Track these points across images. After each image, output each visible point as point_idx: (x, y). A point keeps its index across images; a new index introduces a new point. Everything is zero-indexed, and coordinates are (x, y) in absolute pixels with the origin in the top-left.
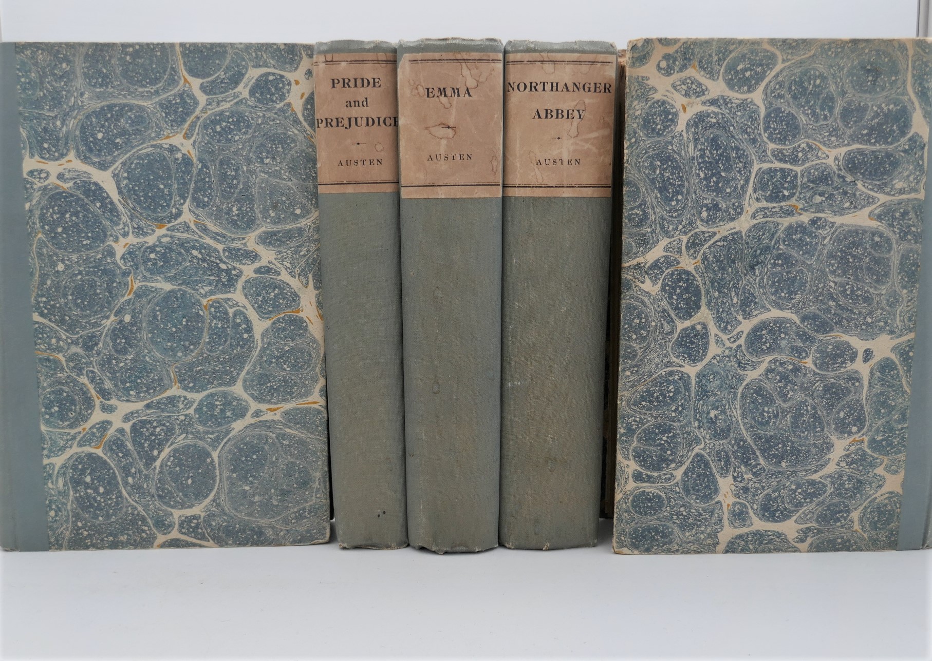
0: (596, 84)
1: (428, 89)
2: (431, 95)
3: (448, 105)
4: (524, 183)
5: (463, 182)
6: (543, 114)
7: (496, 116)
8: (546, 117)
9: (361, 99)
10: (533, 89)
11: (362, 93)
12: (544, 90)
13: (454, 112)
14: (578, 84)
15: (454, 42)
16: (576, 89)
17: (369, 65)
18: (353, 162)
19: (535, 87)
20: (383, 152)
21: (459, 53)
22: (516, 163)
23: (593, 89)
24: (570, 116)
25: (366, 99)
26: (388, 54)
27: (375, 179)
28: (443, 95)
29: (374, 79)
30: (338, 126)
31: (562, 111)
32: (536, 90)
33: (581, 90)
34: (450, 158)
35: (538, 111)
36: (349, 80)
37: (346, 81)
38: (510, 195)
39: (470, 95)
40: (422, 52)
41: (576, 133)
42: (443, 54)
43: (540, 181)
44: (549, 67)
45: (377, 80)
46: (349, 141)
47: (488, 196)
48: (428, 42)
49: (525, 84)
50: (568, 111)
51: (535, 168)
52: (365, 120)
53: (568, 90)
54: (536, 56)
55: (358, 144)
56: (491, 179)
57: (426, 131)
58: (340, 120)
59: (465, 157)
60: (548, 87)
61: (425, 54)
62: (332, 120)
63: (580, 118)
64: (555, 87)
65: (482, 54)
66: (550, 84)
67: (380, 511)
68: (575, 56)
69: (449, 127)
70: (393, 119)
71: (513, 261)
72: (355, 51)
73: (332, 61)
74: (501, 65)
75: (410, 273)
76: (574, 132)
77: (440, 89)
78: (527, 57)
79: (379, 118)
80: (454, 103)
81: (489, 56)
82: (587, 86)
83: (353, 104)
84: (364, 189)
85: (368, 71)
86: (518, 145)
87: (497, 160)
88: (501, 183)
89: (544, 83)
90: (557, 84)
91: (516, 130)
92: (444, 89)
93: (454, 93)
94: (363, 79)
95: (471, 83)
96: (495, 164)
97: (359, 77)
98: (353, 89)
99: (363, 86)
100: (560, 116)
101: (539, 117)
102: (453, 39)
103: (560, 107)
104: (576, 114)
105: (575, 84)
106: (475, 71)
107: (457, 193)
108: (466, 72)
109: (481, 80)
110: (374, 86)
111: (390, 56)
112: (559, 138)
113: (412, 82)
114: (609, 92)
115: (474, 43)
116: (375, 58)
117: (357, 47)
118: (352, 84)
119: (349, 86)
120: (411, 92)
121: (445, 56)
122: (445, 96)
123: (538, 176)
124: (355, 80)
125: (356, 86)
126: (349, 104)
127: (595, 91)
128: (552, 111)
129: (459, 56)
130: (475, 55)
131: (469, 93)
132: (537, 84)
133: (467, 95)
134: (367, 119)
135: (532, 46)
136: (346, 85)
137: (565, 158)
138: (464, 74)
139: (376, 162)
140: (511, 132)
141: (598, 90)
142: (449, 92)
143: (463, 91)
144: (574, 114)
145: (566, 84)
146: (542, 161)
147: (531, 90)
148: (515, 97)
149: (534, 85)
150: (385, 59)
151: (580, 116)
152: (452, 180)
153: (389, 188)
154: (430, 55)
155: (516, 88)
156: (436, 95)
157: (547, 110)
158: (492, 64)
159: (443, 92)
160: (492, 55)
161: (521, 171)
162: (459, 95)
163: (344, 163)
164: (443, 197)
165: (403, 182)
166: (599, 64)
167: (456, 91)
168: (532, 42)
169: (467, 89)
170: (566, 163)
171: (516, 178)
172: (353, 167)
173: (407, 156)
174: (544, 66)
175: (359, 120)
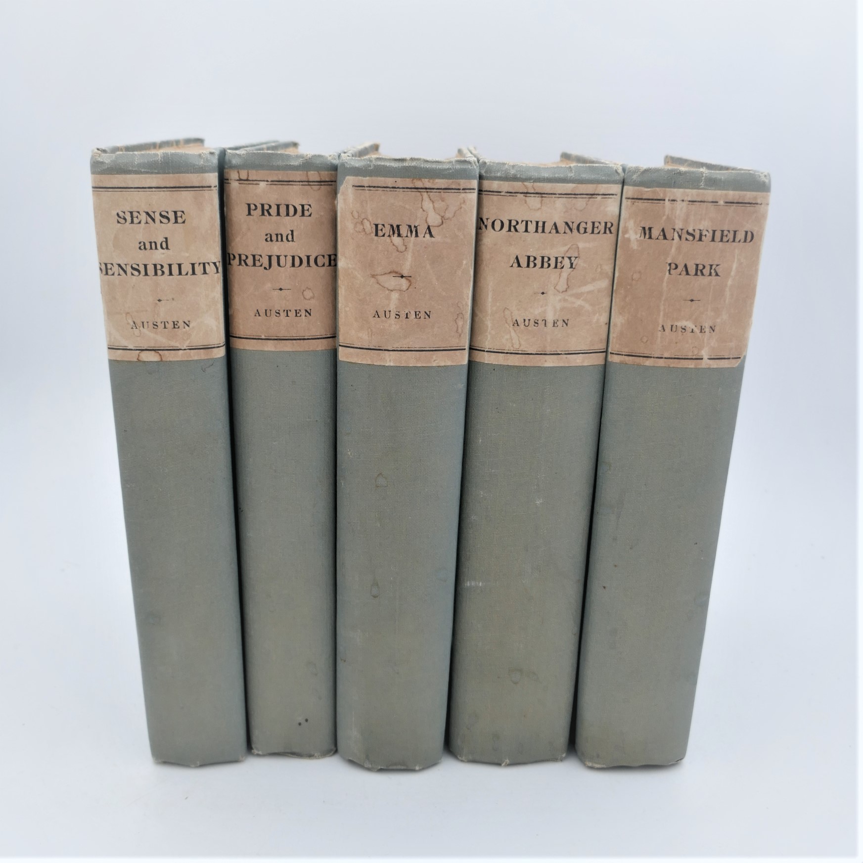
0: (593, 223)
1: (377, 226)
2: (380, 233)
3: (402, 248)
4: (496, 347)
5: (417, 346)
6: (523, 262)
7: (464, 262)
8: (528, 266)
9: (285, 232)
10: (512, 229)
11: (286, 224)
12: (526, 231)
13: (409, 256)
14: (570, 224)
15: (414, 164)
16: (568, 231)
17: (296, 188)
18: (273, 312)
19: (515, 227)
20: (315, 300)
21: (420, 179)
22: (488, 322)
23: (589, 230)
24: (559, 264)
25: (292, 231)
26: (322, 173)
27: (302, 334)
28: (396, 235)
29: (303, 206)
30: (254, 265)
31: (549, 259)
32: (516, 230)
33: (575, 231)
34: (403, 316)
35: (517, 258)
36: (270, 207)
37: (266, 207)
38: (477, 360)
39: (431, 236)
40: (371, 176)
41: (566, 286)
42: (399, 180)
43: (516, 346)
44: (534, 201)
45: (306, 207)
46: (268, 286)
47: (449, 363)
48: (379, 163)
49: (502, 223)
50: (557, 258)
51: (511, 329)
52: (290, 259)
53: (557, 232)
54: (518, 186)
55: (281, 289)
56: (454, 342)
57: (373, 280)
58: (257, 258)
59: (422, 315)
60: (532, 227)
61: (374, 178)
62: (247, 257)
63: (571, 267)
64: (540, 227)
65: (451, 181)
66: (534, 224)
67: (301, 719)
68: (569, 187)
69: (402, 277)
70: (327, 257)
71: (479, 441)
72: (278, 168)
73: (247, 180)
74: (474, 196)
75: (347, 452)
76: (562, 285)
77: (392, 226)
78: (505, 186)
79: (308, 257)
80: (411, 245)
81: (459, 184)
82: (583, 225)
83: (274, 238)
84: (288, 347)
85: (296, 196)
86: (490, 300)
87: (463, 318)
88: (467, 347)
89: (527, 222)
90: (544, 223)
91: (490, 282)
92: (398, 226)
93: (411, 232)
94: (288, 206)
95: (434, 219)
96: (460, 323)
97: (283, 202)
98: (274, 218)
99: (288, 215)
100: (546, 265)
101: (519, 266)
102: (412, 159)
103: (546, 253)
104: (567, 262)
105: (567, 223)
106: (439, 205)
107: (411, 360)
108: (427, 205)
109: (448, 215)
110: (303, 215)
111: (325, 175)
112: (543, 293)
113: (356, 214)
114: (611, 232)
115: (440, 166)
116: (305, 179)
117: (280, 163)
118: (273, 211)
119: (270, 214)
120: (355, 227)
121: (400, 182)
122: (399, 235)
123: (513, 339)
124: (278, 206)
125: (278, 214)
126: (269, 238)
127: (593, 232)
128: (535, 259)
129: (419, 184)
130: (441, 183)
131: (430, 233)
132: (517, 223)
133: (428, 236)
134: (293, 257)
135: (513, 172)
136: (266, 213)
137: (550, 318)
138: (424, 208)
139: (303, 313)
140: (482, 283)
141: (596, 231)
142: (404, 231)
143: (422, 230)
144: (564, 263)
145: (555, 224)
146: (520, 321)
147: (510, 230)
148: (490, 237)
149: (514, 223)
150: (319, 180)
151: (572, 264)
152: (404, 344)
153: (321, 346)
154: (380, 181)
155: (490, 227)
156: (387, 234)
157: (529, 257)
158: (463, 195)
159: (396, 230)
160: (463, 183)
161: (493, 332)
162: (417, 236)
163: (262, 312)
164: (392, 364)
165: (342, 339)
166: (599, 197)
167: (413, 230)
168: (513, 166)
169: (429, 228)
170: (550, 324)
171: (487, 341)
172: (274, 319)
173: (348, 309)
174: (528, 199)
175: (282, 259)
